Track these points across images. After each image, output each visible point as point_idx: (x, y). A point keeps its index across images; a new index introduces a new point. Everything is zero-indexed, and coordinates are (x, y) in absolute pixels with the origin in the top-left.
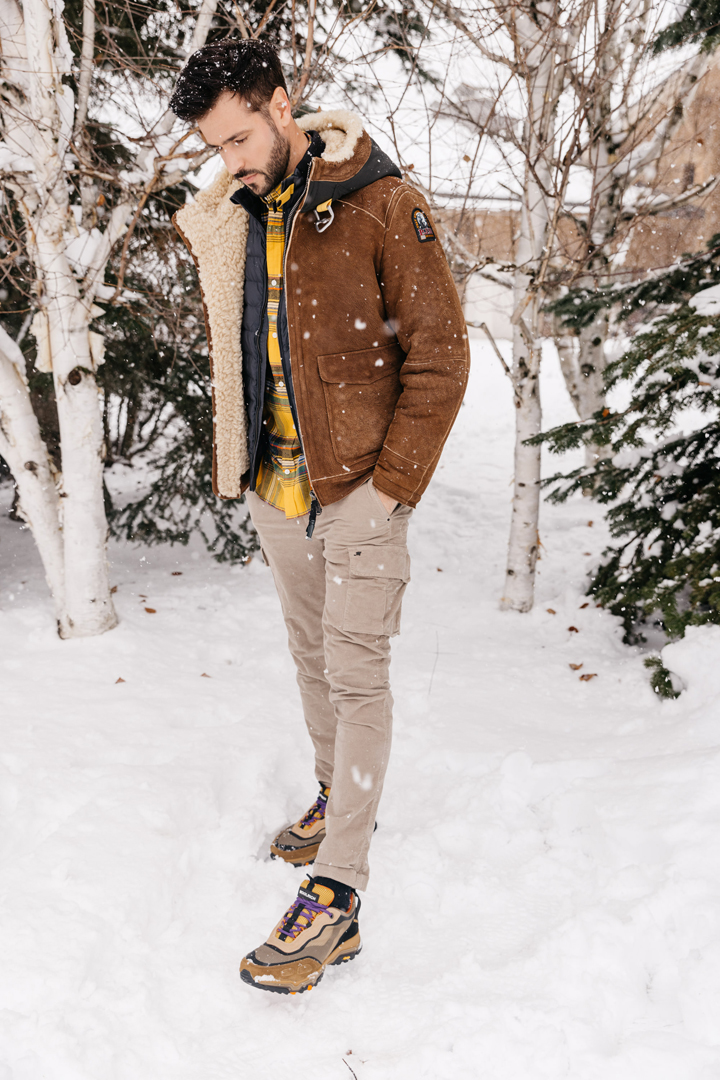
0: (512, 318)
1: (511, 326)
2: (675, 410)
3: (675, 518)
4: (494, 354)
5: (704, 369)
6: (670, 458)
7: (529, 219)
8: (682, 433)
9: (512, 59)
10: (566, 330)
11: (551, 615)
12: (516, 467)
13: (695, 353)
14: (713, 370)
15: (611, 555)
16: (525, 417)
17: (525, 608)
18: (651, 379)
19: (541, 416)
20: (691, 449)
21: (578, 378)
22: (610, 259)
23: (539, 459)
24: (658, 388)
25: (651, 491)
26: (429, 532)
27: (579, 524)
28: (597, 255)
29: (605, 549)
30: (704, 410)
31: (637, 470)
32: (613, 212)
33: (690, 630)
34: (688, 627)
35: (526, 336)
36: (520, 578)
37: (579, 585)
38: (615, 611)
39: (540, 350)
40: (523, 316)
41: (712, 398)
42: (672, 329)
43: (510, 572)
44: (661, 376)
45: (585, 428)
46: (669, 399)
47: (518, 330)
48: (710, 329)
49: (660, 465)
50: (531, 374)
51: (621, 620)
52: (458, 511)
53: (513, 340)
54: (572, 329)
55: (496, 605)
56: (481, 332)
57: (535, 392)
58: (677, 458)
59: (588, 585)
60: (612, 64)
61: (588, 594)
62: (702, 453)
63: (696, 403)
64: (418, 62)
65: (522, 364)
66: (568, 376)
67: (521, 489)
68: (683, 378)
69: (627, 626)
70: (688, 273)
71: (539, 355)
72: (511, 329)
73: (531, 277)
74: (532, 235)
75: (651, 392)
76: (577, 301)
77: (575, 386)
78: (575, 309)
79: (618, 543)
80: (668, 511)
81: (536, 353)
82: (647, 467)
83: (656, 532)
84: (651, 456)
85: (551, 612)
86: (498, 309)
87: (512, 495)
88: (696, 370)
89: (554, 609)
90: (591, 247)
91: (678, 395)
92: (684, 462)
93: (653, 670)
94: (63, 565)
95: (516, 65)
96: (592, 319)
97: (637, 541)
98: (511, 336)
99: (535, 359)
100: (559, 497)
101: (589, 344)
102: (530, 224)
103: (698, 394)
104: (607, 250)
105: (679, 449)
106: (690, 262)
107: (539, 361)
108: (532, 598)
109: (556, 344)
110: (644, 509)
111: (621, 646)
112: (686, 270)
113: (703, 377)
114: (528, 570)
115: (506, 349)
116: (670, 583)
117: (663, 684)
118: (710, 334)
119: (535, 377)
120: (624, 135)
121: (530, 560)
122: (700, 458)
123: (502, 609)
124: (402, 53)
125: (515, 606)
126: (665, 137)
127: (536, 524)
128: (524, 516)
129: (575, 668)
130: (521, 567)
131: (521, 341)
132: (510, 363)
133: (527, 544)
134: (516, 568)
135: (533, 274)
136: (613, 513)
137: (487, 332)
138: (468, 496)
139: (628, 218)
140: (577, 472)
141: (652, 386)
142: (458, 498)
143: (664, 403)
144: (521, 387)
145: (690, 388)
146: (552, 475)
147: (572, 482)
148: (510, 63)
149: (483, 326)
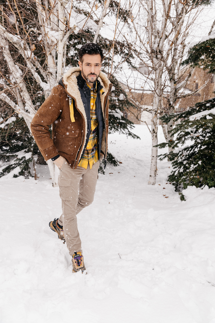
0: (151, 120)
1: (151, 122)
2: (186, 140)
3: (186, 164)
4: (148, 128)
5: (192, 132)
6: (186, 151)
7: (155, 100)
8: (188, 146)
9: (152, 66)
10: (164, 123)
11: (159, 186)
12: (152, 153)
13: (188, 128)
14: (194, 132)
15: (173, 173)
16: (154, 142)
17: (154, 184)
18: (181, 134)
19: (158, 142)
20: (190, 149)
21: (167, 134)
22: (175, 107)
23: (157, 151)
24: (182, 136)
25: (181, 158)
26: (132, 169)
27: (167, 167)
28: (171, 106)
29: (171, 171)
30: (192, 141)
31: (178, 154)
32: (175, 97)
33: (188, 187)
34: (188, 186)
35: (155, 124)
36: (153, 177)
37: (166, 179)
38: (173, 184)
39: (157, 127)
40: (154, 120)
41: (193, 138)
42: (184, 123)
43: (150, 176)
44: (183, 133)
45: (167, 144)
46: (184, 138)
47: (153, 123)
48: (191, 123)
49: (183, 153)
50: (155, 133)
51: (175, 186)
52: (139, 164)
53: (152, 125)
54: (165, 123)
55: (147, 183)
56: (145, 123)
57: (156, 136)
58: (187, 151)
59: (168, 179)
60: (175, 64)
61: (167, 181)
62: (192, 150)
63: (190, 139)
64: (132, 64)
65: (154, 130)
66: (165, 134)
67: (153, 157)
68: (187, 134)
69: (176, 188)
70: (191, 111)
71: (157, 128)
72: (151, 123)
73: (155, 112)
74: (156, 103)
75: (181, 136)
76: (166, 117)
77: (166, 136)
78: (166, 119)
79: (174, 170)
80: (185, 162)
81: (156, 128)
82: (180, 153)
83: (182, 167)
84: (181, 151)
85: (160, 185)
86: (149, 118)
87: (151, 159)
88: (190, 132)
89: (160, 184)
90: (170, 105)
91: (186, 137)
92: (188, 152)
93: (181, 195)
94: (54, 171)
95: (153, 68)
96: (169, 121)
97: (179, 169)
98: (151, 124)
99: (156, 129)
100: (161, 159)
101: (169, 126)
102: (155, 101)
103: (191, 137)
104: (174, 105)
105: (188, 149)
106: (191, 109)
107: (157, 130)
108: (155, 182)
109: (162, 126)
110: (180, 162)
111: (174, 192)
112: (190, 110)
113: (192, 134)
114: (154, 175)
115: (150, 127)
116: (184, 177)
117: (183, 198)
118: (191, 124)
119: (156, 133)
120: (178, 80)
121: (155, 173)
122: (192, 151)
123: (149, 184)
124: (128, 62)
125: (152, 184)
126: (187, 80)
127: (156, 165)
128: (154, 163)
129: (164, 196)
130: (153, 175)
131: (153, 125)
132: (151, 130)
133: (154, 170)
134: (152, 175)
135: (156, 112)
136: (173, 163)
137: (146, 123)
138: (141, 161)
139: (179, 98)
140: (165, 154)
141: (181, 135)
142: (139, 161)
143: (183, 139)
144: (153, 135)
145: (189, 136)
146: (160, 155)
147: (164, 156)
148: (152, 67)
149: (145, 122)
